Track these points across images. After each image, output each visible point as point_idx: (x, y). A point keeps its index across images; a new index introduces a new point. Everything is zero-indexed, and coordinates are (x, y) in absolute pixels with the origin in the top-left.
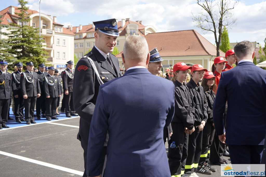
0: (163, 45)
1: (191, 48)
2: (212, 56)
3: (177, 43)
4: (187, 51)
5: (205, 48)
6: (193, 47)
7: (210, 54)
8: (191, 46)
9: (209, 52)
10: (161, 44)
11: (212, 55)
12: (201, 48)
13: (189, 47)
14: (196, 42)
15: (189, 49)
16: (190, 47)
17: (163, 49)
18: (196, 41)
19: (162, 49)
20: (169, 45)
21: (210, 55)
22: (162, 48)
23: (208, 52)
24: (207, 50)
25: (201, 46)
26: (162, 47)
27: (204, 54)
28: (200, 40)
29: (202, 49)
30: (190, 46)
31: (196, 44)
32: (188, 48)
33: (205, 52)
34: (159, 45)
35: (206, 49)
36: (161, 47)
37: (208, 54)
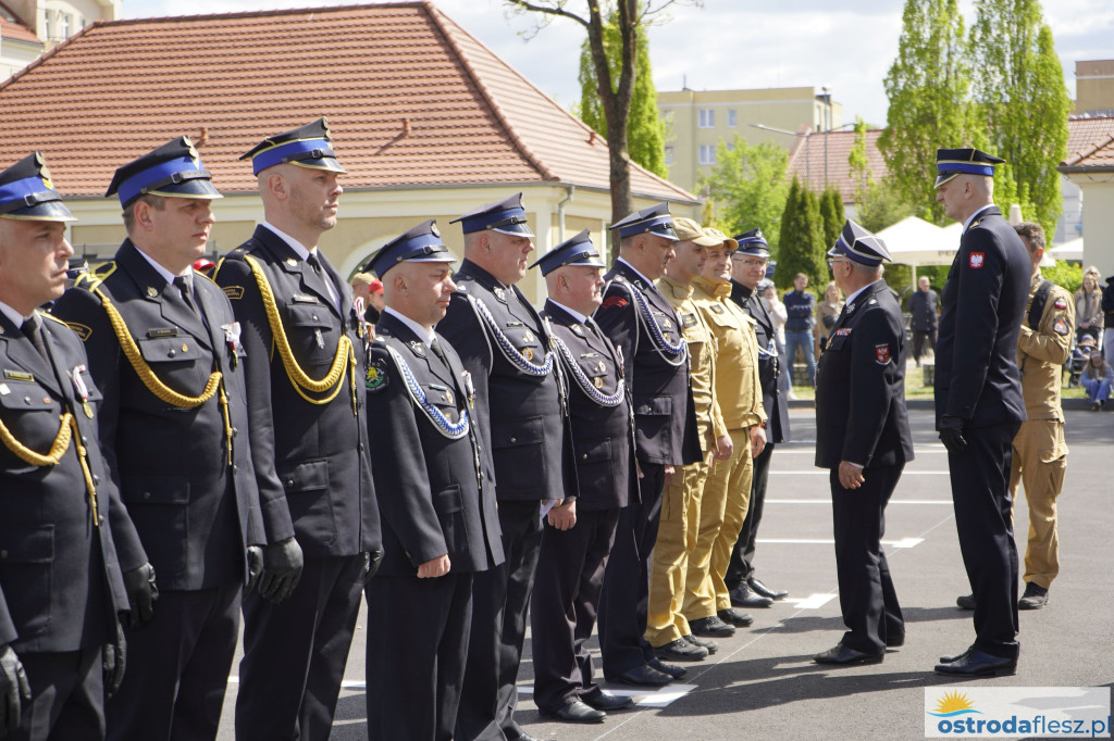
0: (210, 108)
1: (419, 133)
2: (568, 189)
3: (317, 94)
4: (388, 151)
5: (516, 132)
6: (433, 124)
7: (553, 172)
8: (420, 115)
9: (545, 164)
10: (193, 101)
11: (565, 178)
12: (490, 130)
13: (400, 125)
14: (447, 88)
15: (400, 137)
16: (409, 128)
17: (216, 141)
18: (451, 80)
19: (206, 137)
20: (257, 106)
21: (557, 179)
22: (202, 129)
23: (537, 157)
24: (530, 149)
25: (485, 122)
26: (206, 126)
27: (509, 176)
28: (478, 74)
29: (496, 138)
30: (408, 116)
31: (449, 105)
32: (396, 134)
33: (520, 162)
34: (181, 110)
35: (523, 141)
36: (194, 125)
37: (537, 176)
